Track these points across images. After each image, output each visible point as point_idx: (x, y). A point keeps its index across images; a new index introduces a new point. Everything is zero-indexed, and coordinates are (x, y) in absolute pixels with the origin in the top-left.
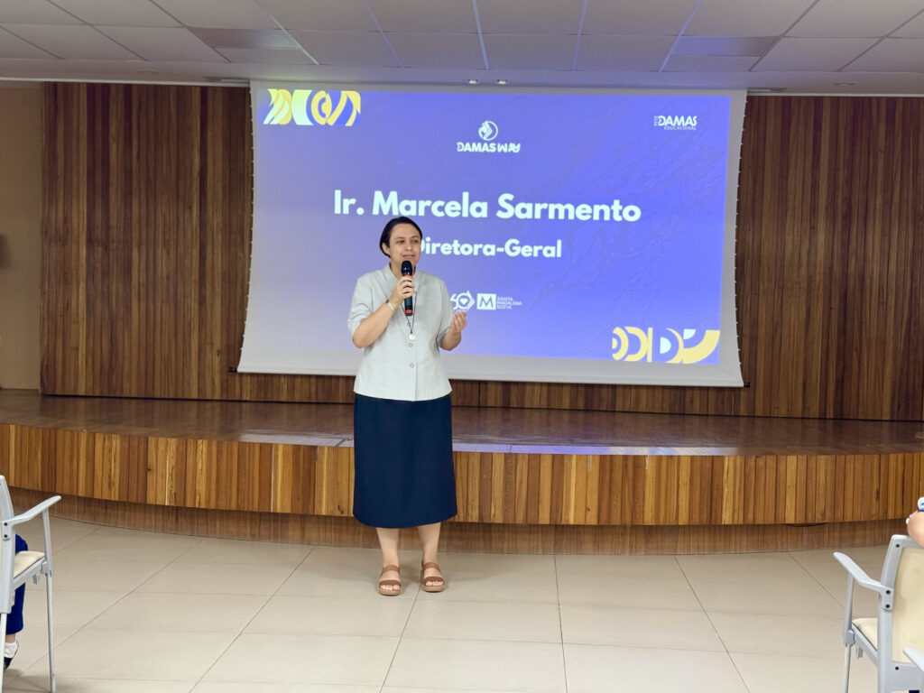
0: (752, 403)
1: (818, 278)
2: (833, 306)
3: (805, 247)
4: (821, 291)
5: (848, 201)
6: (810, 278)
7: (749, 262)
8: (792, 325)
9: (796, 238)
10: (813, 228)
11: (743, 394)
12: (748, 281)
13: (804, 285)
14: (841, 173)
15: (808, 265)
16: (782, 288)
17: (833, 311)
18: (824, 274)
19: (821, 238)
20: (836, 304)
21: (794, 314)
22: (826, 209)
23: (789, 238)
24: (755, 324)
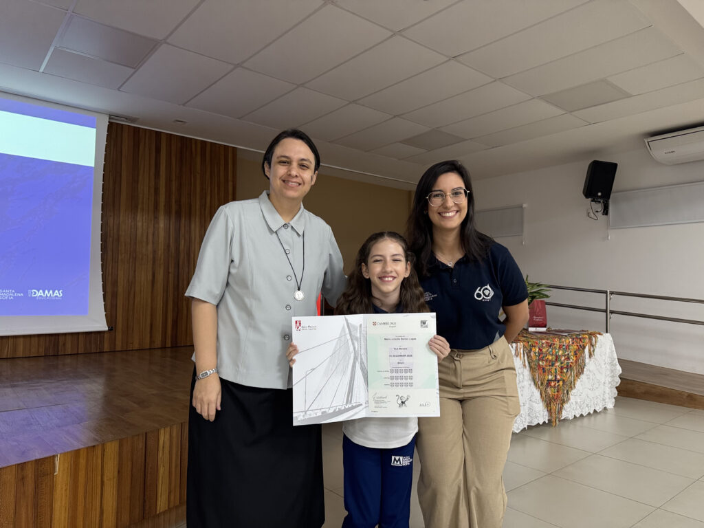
0: (113, 342)
1: (160, 252)
2: (170, 271)
3: (151, 231)
4: (162, 261)
5: (179, 202)
6: (154, 252)
7: (111, 239)
8: (142, 284)
9: (144, 224)
10: (156, 218)
11: (106, 335)
12: (110, 253)
13: (151, 256)
14: (174, 182)
15: (153, 243)
16: (136, 258)
17: (170, 275)
18: (164, 249)
19: (162, 225)
20: (171, 270)
21: (143, 277)
22: (165, 206)
23: (139, 224)
24: (115, 283)
